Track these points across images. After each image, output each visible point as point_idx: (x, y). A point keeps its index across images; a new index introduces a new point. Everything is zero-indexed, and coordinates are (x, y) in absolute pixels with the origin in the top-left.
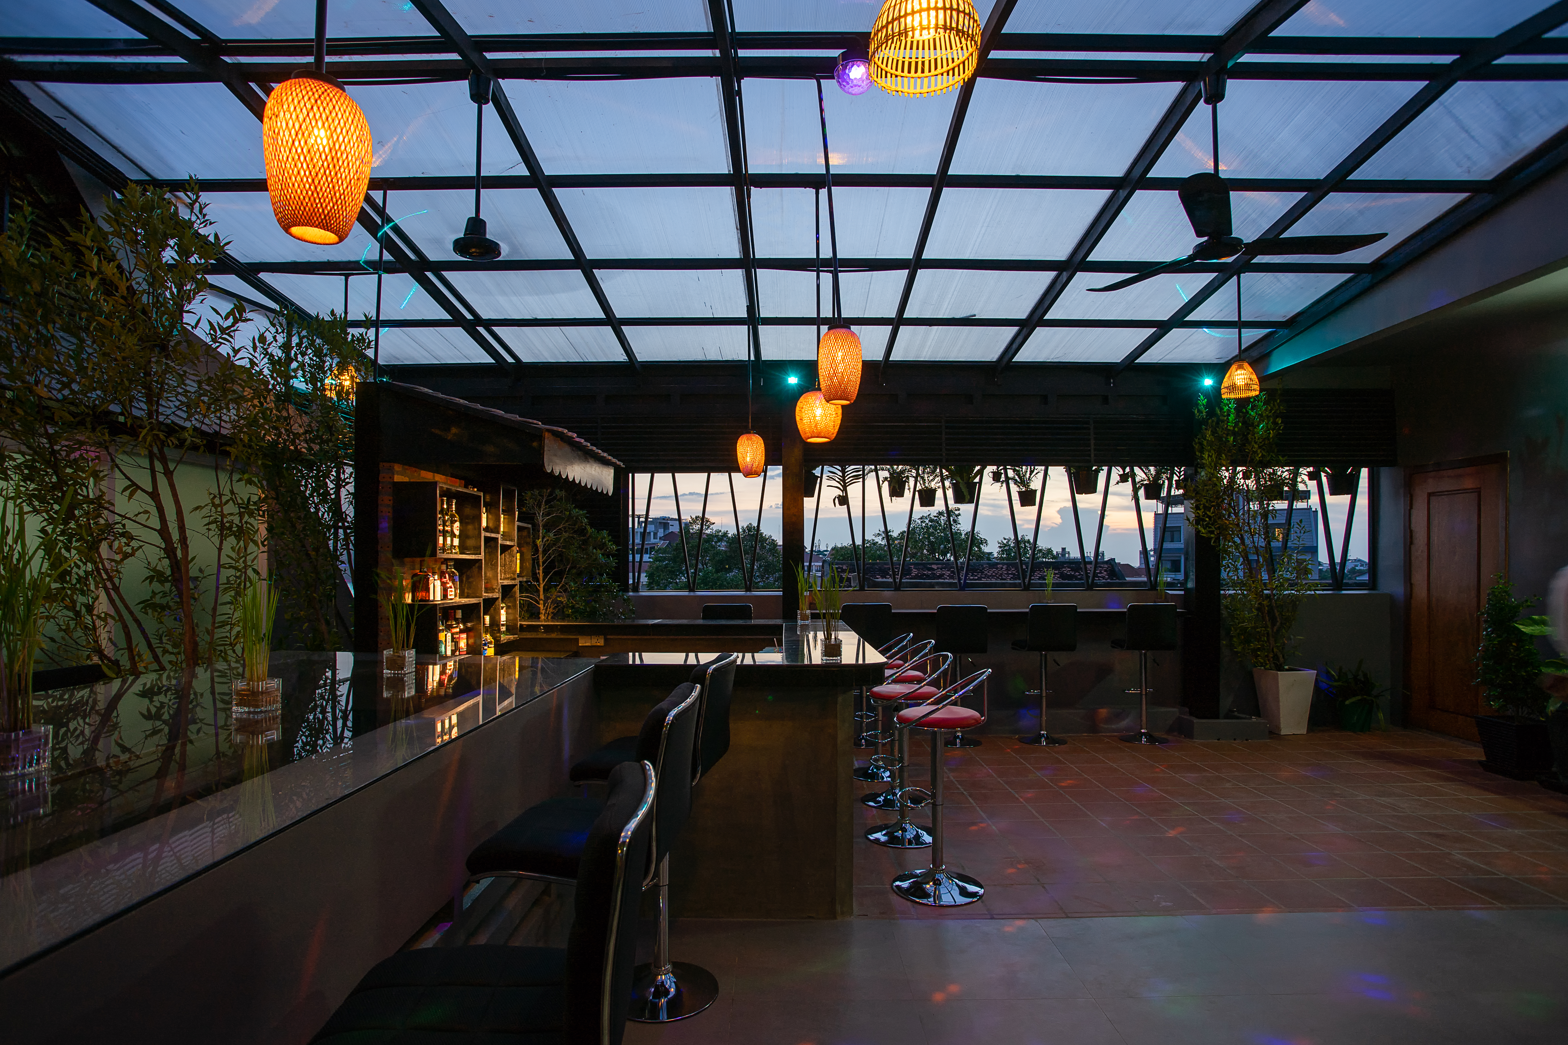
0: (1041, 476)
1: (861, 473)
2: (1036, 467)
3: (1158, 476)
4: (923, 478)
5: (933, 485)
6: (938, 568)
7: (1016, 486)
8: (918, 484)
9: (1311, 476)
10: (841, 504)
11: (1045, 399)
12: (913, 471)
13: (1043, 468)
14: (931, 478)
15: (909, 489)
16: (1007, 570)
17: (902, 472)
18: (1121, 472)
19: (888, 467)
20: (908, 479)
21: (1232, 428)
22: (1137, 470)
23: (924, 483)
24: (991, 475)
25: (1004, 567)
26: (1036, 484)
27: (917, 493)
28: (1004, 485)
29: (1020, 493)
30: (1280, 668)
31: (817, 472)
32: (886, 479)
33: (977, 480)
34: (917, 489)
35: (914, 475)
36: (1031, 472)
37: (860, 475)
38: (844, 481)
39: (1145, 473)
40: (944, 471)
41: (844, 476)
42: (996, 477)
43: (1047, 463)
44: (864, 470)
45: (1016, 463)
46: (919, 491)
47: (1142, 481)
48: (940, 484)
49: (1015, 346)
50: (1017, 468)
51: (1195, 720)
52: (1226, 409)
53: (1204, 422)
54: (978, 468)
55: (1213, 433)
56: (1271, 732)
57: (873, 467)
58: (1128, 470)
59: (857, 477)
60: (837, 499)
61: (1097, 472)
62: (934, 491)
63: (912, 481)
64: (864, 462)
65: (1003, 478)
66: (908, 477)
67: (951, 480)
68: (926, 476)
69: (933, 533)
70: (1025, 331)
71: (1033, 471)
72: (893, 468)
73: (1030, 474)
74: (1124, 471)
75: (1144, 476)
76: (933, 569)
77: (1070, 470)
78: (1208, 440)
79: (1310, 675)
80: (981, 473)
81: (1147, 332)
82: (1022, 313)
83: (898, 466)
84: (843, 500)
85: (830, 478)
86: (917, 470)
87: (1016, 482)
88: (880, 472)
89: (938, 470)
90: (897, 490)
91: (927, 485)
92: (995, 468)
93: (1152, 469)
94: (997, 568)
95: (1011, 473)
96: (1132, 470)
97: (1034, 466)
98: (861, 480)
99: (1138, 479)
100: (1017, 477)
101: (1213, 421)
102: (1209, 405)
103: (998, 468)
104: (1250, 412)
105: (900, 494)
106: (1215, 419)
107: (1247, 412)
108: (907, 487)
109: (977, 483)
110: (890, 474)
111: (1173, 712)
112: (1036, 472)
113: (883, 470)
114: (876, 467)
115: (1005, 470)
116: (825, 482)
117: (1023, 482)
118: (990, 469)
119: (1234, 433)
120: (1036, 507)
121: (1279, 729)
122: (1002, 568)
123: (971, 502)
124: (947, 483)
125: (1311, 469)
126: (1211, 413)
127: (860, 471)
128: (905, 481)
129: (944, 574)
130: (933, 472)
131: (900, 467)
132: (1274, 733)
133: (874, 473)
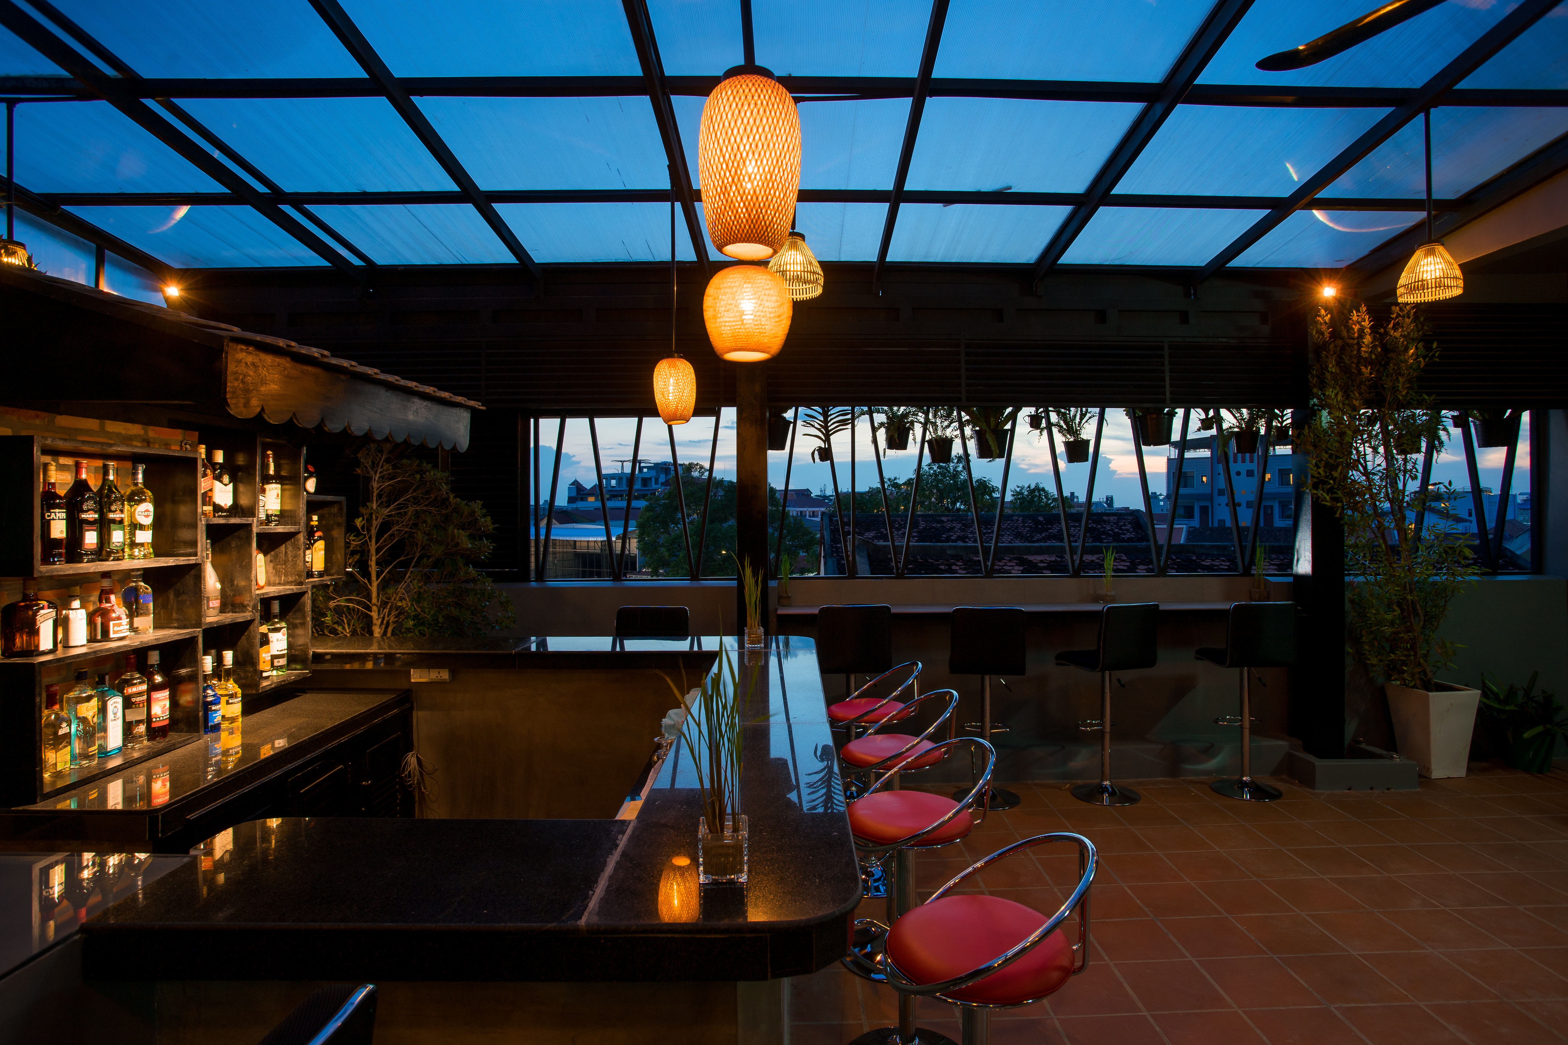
0: (1094, 422)
1: (849, 416)
2: (1090, 409)
3: (1252, 421)
4: (934, 424)
5: (949, 433)
6: (948, 521)
7: (1060, 435)
8: (928, 433)
9: (1457, 423)
10: (822, 459)
11: (1101, 316)
12: (920, 414)
13: (1097, 410)
14: (946, 423)
15: (914, 439)
16: (1023, 522)
17: (905, 415)
18: (1203, 416)
19: (886, 408)
20: (913, 425)
21: (1367, 355)
22: (1224, 413)
23: (936, 430)
24: (1028, 419)
25: (1020, 519)
26: (1088, 432)
27: (926, 445)
28: (1045, 433)
29: (1067, 444)
30: (1430, 686)
31: (789, 415)
32: (882, 425)
33: (1008, 426)
34: (927, 438)
35: (922, 420)
36: (1083, 416)
37: (848, 420)
38: (826, 427)
39: (1235, 417)
40: (963, 414)
41: (826, 421)
42: (1035, 422)
43: (1104, 402)
44: (853, 413)
45: (1061, 402)
46: (930, 442)
47: (1230, 428)
48: (958, 432)
49: (1065, 237)
50: (1063, 410)
51: (1319, 763)
52: (1356, 328)
53: (1324, 346)
54: (1009, 410)
55: (1338, 363)
56: (1420, 776)
57: (866, 409)
58: (1211, 413)
59: (844, 422)
60: (816, 452)
61: (1172, 414)
62: (949, 442)
63: (918, 429)
64: (853, 402)
65: (1044, 424)
66: (912, 423)
67: (973, 427)
68: (938, 421)
69: (942, 480)
70: (1083, 212)
71: (1085, 415)
72: (892, 410)
73: (1081, 419)
74: (1207, 414)
75: (1234, 421)
76: (942, 522)
77: (1134, 413)
78: (1332, 372)
79: (1472, 696)
80: (1013, 417)
81: (1256, 216)
82: (1078, 185)
83: (899, 406)
84: (825, 454)
85: (807, 424)
86: (927, 414)
87: (1061, 430)
88: (875, 415)
89: (955, 413)
90: (898, 440)
91: (939, 433)
92: (1032, 410)
93: (1244, 411)
94: (1012, 521)
95: (1054, 417)
96: (1217, 413)
97: (1087, 407)
98: (849, 426)
99: (1225, 426)
100: (1062, 423)
101: (1336, 346)
102: (1332, 323)
103: (1037, 410)
104: (1392, 332)
105: (903, 446)
106: (1339, 342)
107: (1386, 333)
108: (911, 437)
109: (1008, 430)
110: (888, 418)
111: (1280, 746)
112: (1088, 415)
113: (878, 412)
114: (870, 409)
115: (1047, 412)
116: (801, 428)
117: (1070, 429)
118: (1026, 412)
119: (1368, 362)
120: (1088, 465)
121: (1429, 770)
122: (1018, 520)
123: (1001, 456)
124: (968, 431)
125: (1456, 413)
126: (1334, 335)
127: (848, 414)
128: (909, 429)
129: (955, 527)
130: (949, 415)
131: (902, 409)
132: (1424, 778)
133: (867, 417)
